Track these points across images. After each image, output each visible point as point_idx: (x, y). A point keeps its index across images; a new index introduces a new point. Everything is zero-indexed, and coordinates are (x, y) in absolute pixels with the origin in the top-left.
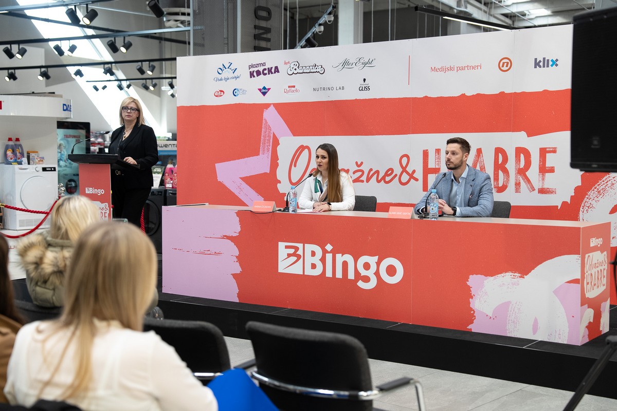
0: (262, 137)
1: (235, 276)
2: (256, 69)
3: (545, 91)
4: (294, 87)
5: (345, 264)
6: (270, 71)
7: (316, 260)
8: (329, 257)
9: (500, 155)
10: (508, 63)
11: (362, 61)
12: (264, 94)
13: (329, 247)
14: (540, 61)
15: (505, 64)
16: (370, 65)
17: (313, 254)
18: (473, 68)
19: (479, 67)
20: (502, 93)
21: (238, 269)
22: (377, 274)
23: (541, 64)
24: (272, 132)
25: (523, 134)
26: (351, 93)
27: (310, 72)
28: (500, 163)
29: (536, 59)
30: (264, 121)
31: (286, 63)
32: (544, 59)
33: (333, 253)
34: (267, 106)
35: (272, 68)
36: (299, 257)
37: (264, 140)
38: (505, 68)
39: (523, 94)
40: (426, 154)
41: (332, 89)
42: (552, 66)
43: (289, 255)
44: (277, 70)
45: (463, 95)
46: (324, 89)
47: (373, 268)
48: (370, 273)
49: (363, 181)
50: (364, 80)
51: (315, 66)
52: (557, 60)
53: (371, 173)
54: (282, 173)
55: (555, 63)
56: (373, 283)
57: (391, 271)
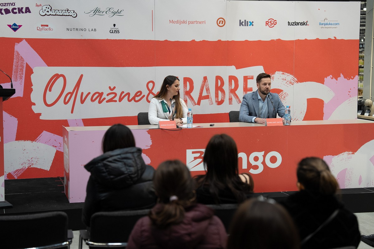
0: (14, 67)
2: (4, 8)
3: (246, 41)
4: (47, 26)
6: (20, 10)
9: (219, 81)
10: (223, 21)
11: (112, 10)
12: (15, 30)
14: (243, 22)
15: (221, 22)
16: (119, 14)
18: (200, 23)
19: (204, 23)
20: (220, 41)
22: (264, 163)
23: (244, 24)
24: (25, 62)
25: (233, 67)
26: (103, 34)
27: (63, 15)
28: (219, 86)
29: (240, 21)
30: (15, 54)
31: (37, 6)
32: (245, 21)
34: (19, 40)
35: (22, 8)
37: (17, 69)
38: (221, 25)
39: (233, 42)
41: (85, 30)
42: (250, 25)
43: (195, 158)
44: (28, 10)
45: (193, 41)
46: (77, 29)
47: (261, 159)
48: (259, 163)
49: (116, 101)
50: (114, 25)
51: (68, 11)
52: (253, 22)
53: (123, 95)
54: (36, 97)
55: (252, 24)
56: (261, 169)
57: (273, 160)
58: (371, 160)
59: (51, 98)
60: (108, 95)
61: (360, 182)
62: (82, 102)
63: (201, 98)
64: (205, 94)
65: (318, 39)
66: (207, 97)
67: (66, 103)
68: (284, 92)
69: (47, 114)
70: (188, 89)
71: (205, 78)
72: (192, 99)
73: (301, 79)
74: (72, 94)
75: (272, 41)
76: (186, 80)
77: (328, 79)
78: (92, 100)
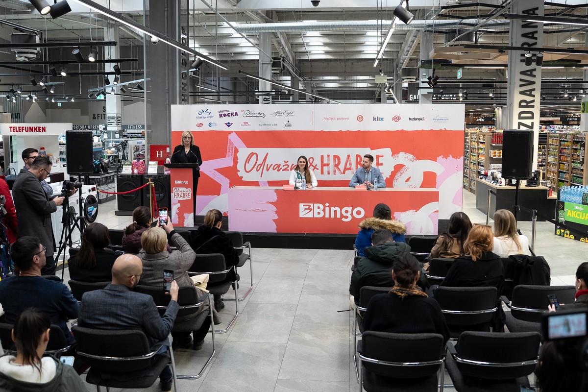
0: (228, 148)
1: (274, 220)
2: (223, 113)
3: (378, 131)
4: (247, 123)
5: (336, 212)
6: (232, 114)
7: (321, 210)
8: (327, 209)
9: (358, 158)
10: (361, 118)
11: (287, 112)
12: (229, 126)
13: (327, 204)
16: (291, 115)
17: (319, 208)
20: (359, 131)
21: (276, 217)
22: (352, 214)
23: (376, 119)
24: (234, 146)
25: (369, 149)
26: (281, 127)
27: (256, 116)
29: (374, 117)
30: (229, 140)
32: (378, 117)
33: (330, 207)
34: (231, 132)
36: (311, 210)
37: (229, 150)
38: (360, 120)
39: (369, 132)
40: (322, 157)
41: (270, 125)
43: (305, 209)
44: (236, 114)
45: (341, 131)
46: (265, 125)
47: (350, 212)
48: (349, 215)
50: (288, 121)
51: (260, 113)
53: (293, 166)
54: (240, 166)
55: (382, 119)
56: (350, 218)
57: (359, 213)
58: (429, 216)
59: (248, 168)
60: (283, 166)
61: (421, 230)
62: (268, 170)
63: (345, 169)
64: (348, 166)
65: (432, 130)
66: (350, 169)
67: (257, 171)
68: (406, 167)
69: (246, 177)
70: (337, 163)
71: (349, 156)
72: (340, 170)
73: (419, 158)
74: (261, 165)
75: (397, 131)
76: (335, 157)
77: (440, 158)
78: (274, 169)
